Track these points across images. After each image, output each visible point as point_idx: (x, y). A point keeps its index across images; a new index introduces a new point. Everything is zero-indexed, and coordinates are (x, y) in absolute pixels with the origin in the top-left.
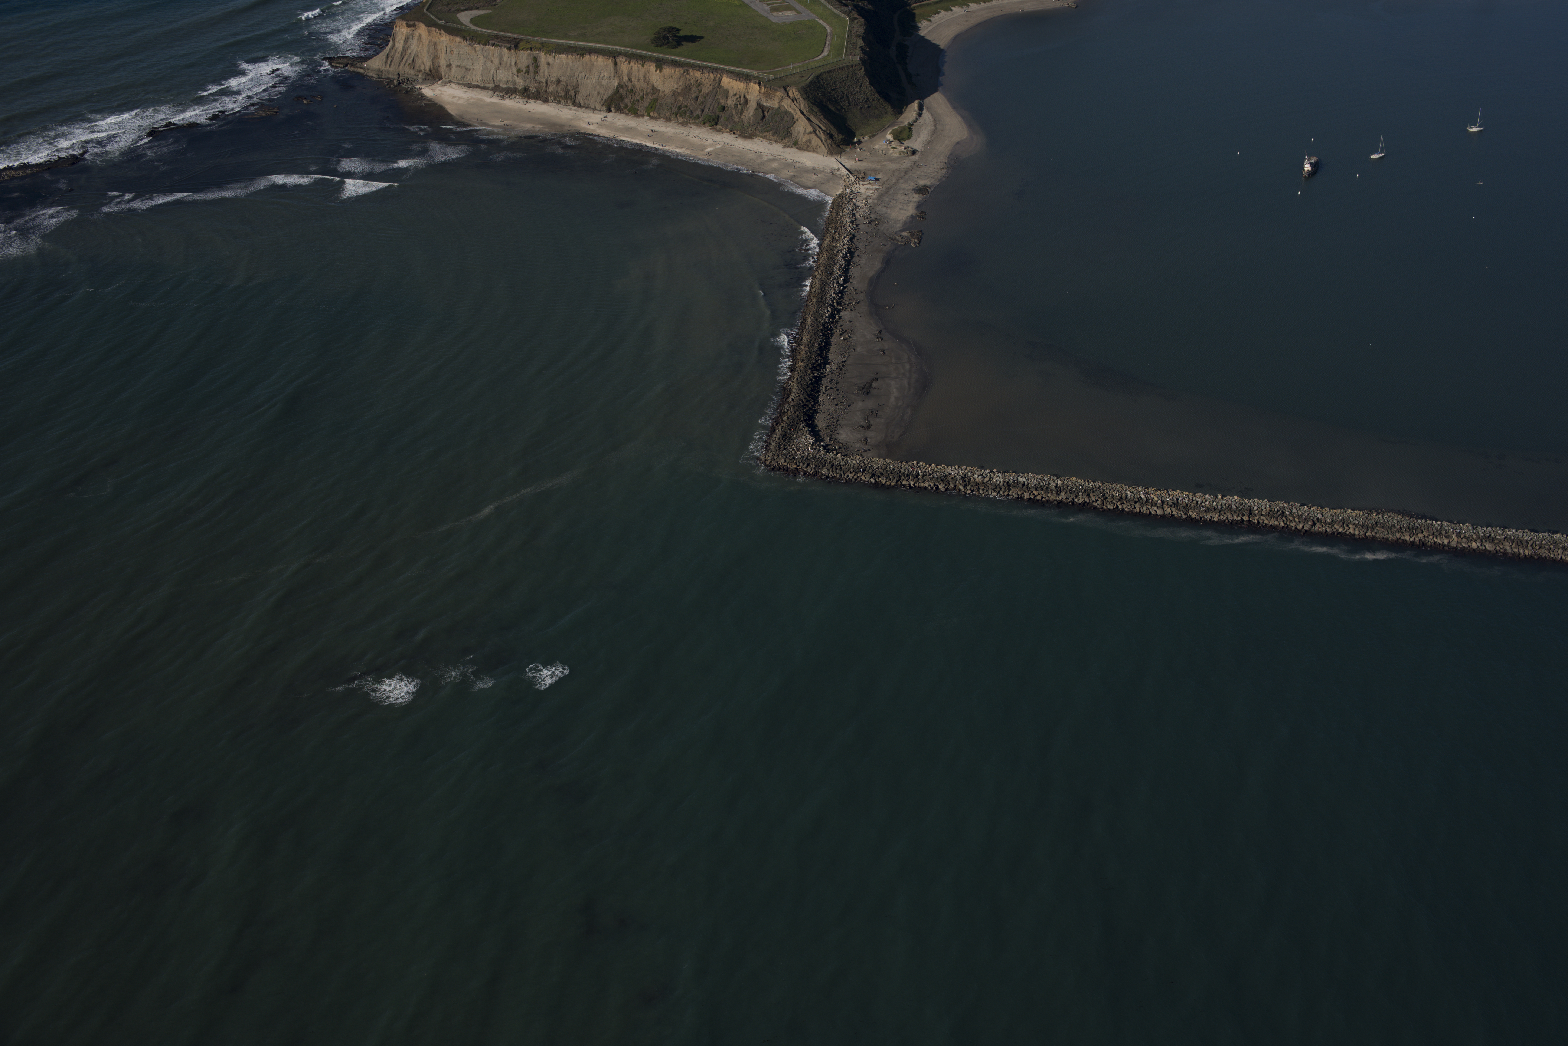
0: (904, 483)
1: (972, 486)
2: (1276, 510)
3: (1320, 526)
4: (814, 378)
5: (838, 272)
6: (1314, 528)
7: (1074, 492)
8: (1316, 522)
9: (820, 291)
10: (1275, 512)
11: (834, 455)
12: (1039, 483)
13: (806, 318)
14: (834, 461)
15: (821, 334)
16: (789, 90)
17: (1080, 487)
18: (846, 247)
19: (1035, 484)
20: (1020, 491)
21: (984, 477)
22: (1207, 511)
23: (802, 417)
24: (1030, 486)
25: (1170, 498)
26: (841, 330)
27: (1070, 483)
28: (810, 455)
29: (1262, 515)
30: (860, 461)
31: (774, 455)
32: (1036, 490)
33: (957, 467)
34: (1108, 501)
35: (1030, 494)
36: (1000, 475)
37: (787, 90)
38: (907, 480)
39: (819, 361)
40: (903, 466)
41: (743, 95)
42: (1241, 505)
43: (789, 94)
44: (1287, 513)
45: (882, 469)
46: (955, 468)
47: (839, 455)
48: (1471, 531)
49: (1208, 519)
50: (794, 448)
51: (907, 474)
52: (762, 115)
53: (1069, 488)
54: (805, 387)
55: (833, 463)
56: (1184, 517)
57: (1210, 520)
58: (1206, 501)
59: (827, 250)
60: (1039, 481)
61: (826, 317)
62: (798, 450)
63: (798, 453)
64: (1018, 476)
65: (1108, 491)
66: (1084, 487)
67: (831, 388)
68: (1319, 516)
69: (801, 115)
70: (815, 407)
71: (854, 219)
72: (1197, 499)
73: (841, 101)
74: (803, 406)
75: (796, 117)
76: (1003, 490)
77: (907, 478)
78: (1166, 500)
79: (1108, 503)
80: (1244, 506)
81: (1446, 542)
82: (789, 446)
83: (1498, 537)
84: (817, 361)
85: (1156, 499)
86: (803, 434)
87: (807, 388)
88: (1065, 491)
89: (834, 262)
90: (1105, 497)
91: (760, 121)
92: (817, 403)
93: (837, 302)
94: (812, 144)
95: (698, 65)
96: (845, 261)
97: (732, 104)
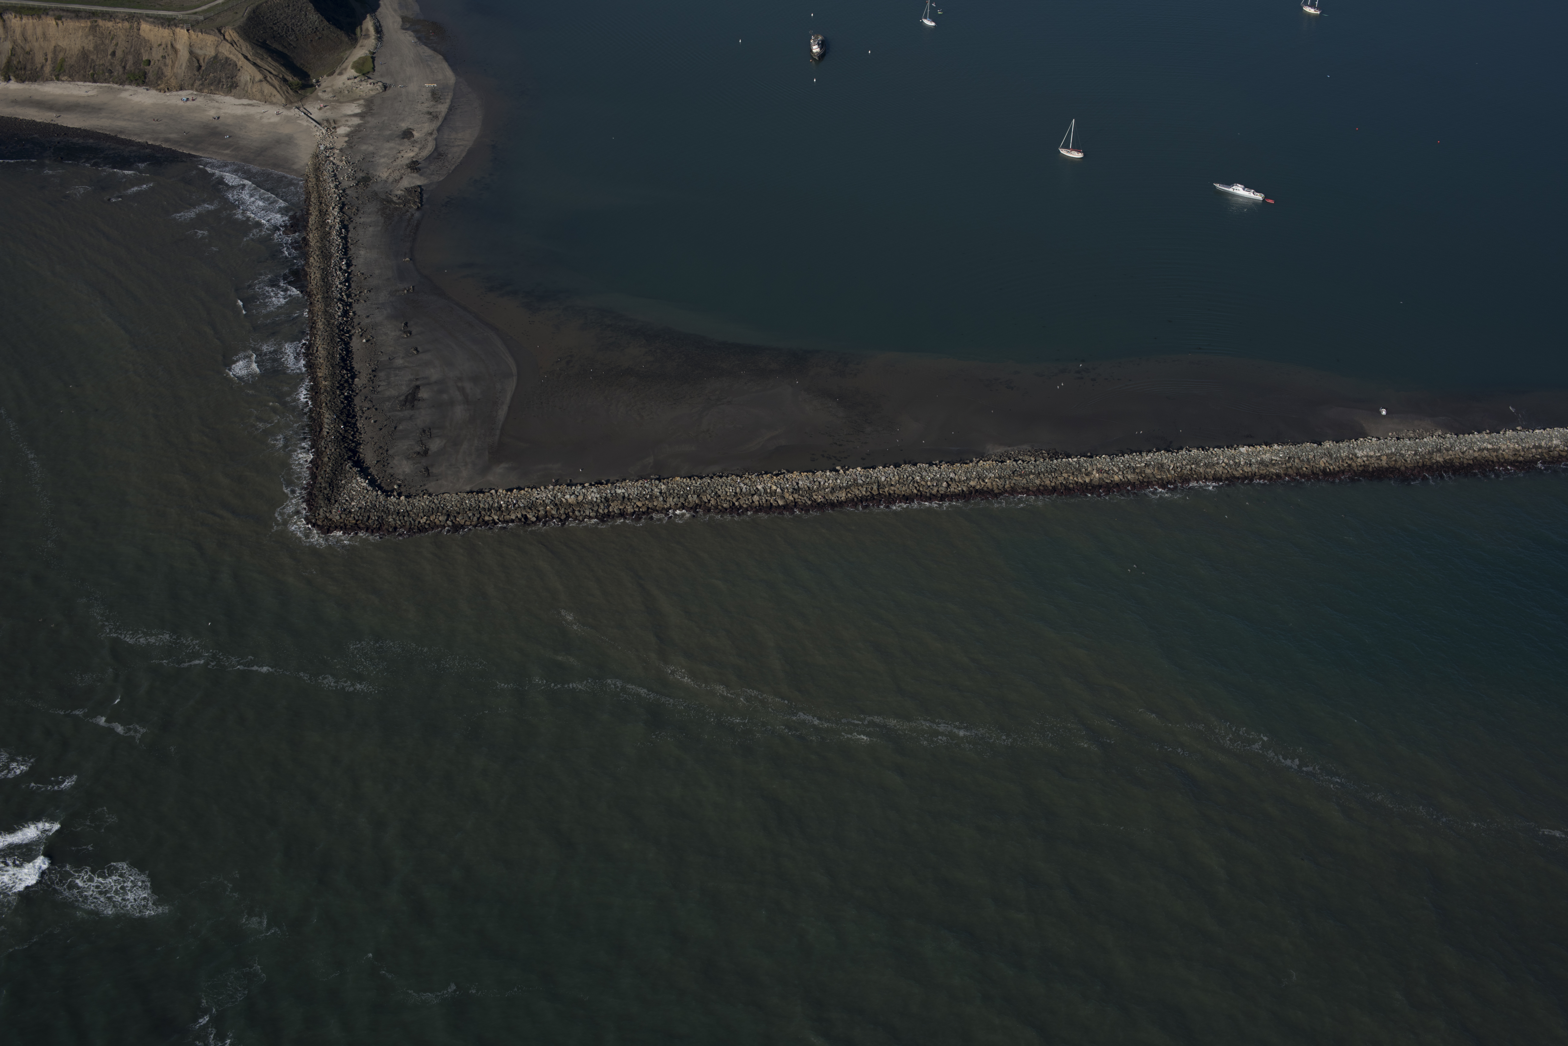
0: (487, 518)
1: (565, 509)
2: (905, 476)
3: (956, 487)
4: (346, 400)
5: (338, 254)
6: (949, 490)
7: (683, 495)
8: (950, 483)
9: (322, 284)
10: (905, 480)
11: (397, 499)
12: (641, 492)
13: (315, 320)
14: (398, 507)
15: (339, 340)
16: (225, 32)
17: (688, 489)
18: (338, 221)
19: (636, 493)
20: (621, 504)
21: (577, 496)
22: (833, 491)
23: (345, 454)
24: (631, 497)
25: (789, 483)
26: (360, 330)
27: (675, 486)
28: (369, 504)
29: (892, 485)
30: (430, 502)
31: (326, 512)
32: (639, 500)
33: (542, 488)
34: (722, 500)
35: (633, 506)
36: (594, 489)
37: (222, 32)
38: (490, 516)
39: (346, 376)
40: (480, 499)
41: (170, 43)
42: (867, 478)
43: (226, 37)
44: (918, 478)
45: (457, 507)
46: (541, 490)
47: (402, 498)
48: (1110, 464)
49: (836, 501)
50: (347, 498)
51: (488, 508)
52: (197, 65)
53: (676, 491)
54: (338, 414)
55: (399, 510)
56: (809, 502)
57: (837, 500)
58: (829, 480)
59: (317, 228)
60: (641, 489)
61: (339, 316)
62: (352, 500)
63: (353, 504)
64: (616, 488)
65: (720, 488)
66: (692, 488)
67: (368, 409)
68: (952, 475)
69: (245, 60)
70: (356, 438)
71: (338, 183)
72: (819, 480)
73: (287, 36)
74: (342, 439)
75: (239, 64)
76: (602, 506)
77: (488, 514)
78: (785, 487)
79: (723, 502)
80: (871, 478)
81: (1087, 480)
82: (340, 496)
83: (1139, 465)
84: (343, 377)
85: (774, 487)
86: (353, 477)
87: (341, 414)
88: (672, 496)
89: (329, 242)
90: (717, 495)
91: (197, 73)
92: (357, 431)
93: (346, 294)
94: (265, 94)
95: (107, 13)
96: (341, 238)
97: (159, 57)
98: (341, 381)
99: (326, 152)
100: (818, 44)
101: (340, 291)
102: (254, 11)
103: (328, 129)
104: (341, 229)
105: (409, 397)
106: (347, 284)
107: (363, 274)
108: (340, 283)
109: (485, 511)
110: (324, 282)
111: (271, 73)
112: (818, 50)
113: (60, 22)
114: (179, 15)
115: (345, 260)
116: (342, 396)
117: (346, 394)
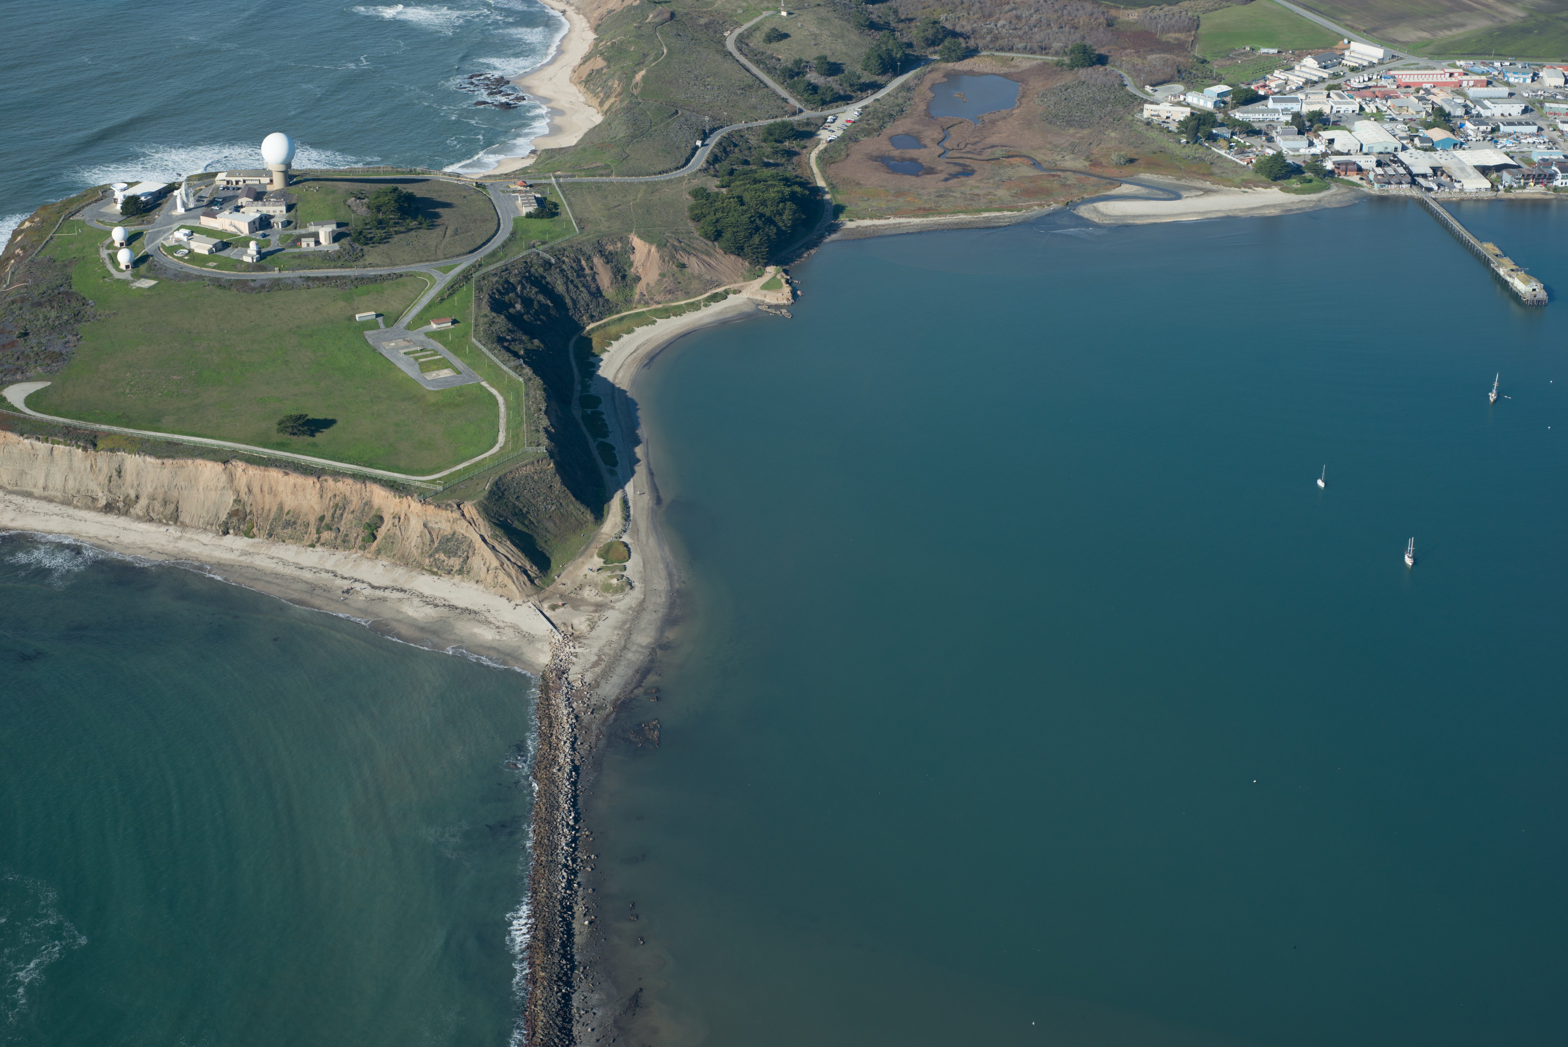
15: (560, 917)
16: (464, 507)
37: (461, 506)
39: (565, 966)
41: (403, 516)
43: (465, 512)
52: (429, 539)
54: (553, 1016)
67: (586, 1012)
73: (528, 514)
75: (476, 545)
84: (562, 968)
91: (428, 550)
93: (572, 860)
94: (499, 583)
98: (559, 973)
99: (561, 667)
101: (565, 855)
102: (496, 484)
103: (565, 636)
105: (632, 1003)
106: (573, 845)
107: (591, 833)
108: (566, 844)
110: (549, 840)
111: (509, 560)
113: (287, 477)
114: (416, 480)
116: (559, 994)
117: (564, 991)
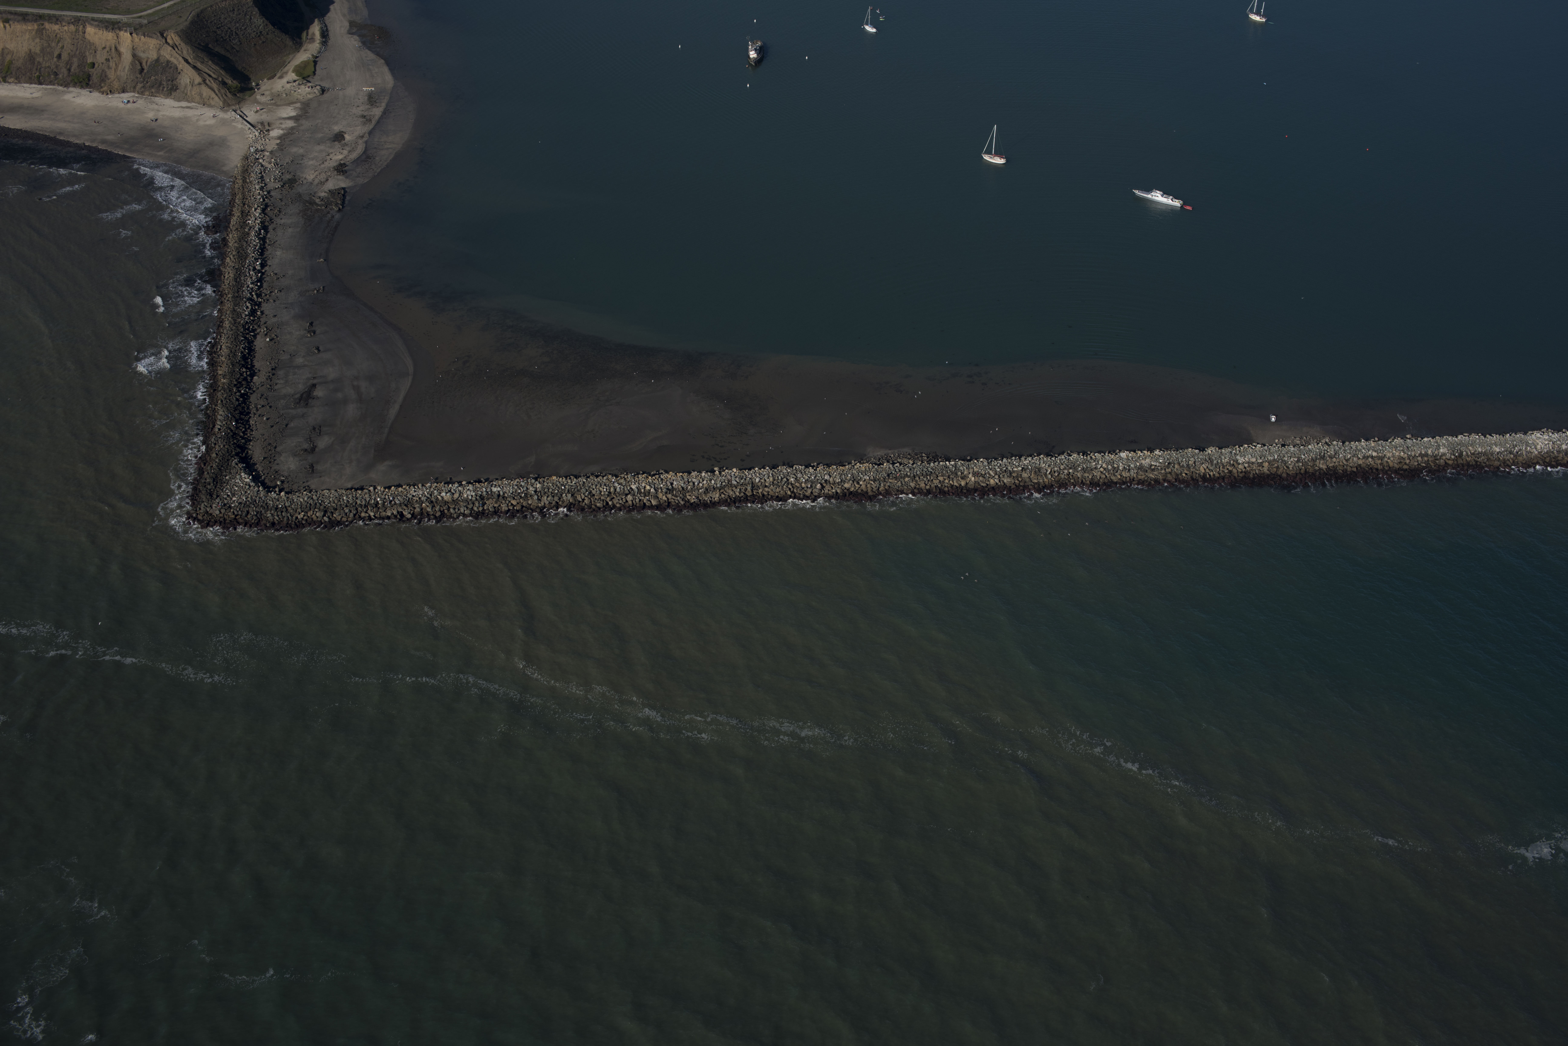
0: (363, 515)
1: (441, 506)
2: (780, 478)
3: (830, 489)
4: (241, 397)
5: (253, 255)
6: (823, 491)
7: (557, 494)
8: (824, 485)
9: (234, 283)
10: (779, 481)
11: (277, 494)
12: (516, 491)
13: (223, 319)
14: (277, 503)
15: (243, 338)
16: (167, 35)
17: (563, 488)
18: (259, 222)
19: (511, 492)
20: (496, 503)
21: (453, 494)
22: (706, 492)
23: (233, 450)
24: (506, 495)
25: (664, 483)
26: (265, 329)
27: (551, 485)
28: (249, 499)
29: (766, 486)
30: (308, 498)
31: (206, 506)
32: (514, 499)
33: (420, 486)
34: (596, 499)
35: (508, 505)
36: (470, 487)
37: (165, 35)
38: (366, 512)
39: (245, 374)
40: (358, 495)
41: (114, 46)
42: (742, 479)
43: (168, 40)
44: (792, 479)
45: (334, 503)
46: (418, 488)
47: (283, 494)
48: (987, 467)
49: (709, 502)
50: (229, 494)
51: (365, 505)
52: (140, 67)
53: (550, 490)
54: (231, 411)
55: (277, 506)
56: (682, 503)
57: (711, 501)
58: (703, 481)
59: (237, 229)
60: (516, 487)
61: (246, 315)
62: (234, 495)
63: (234, 499)
64: (492, 486)
65: (594, 487)
66: (567, 487)
67: (263, 406)
68: (827, 477)
69: (185, 63)
70: (247, 434)
71: (263, 185)
72: (694, 480)
73: (230, 40)
74: (232, 436)
75: (180, 67)
76: (477, 504)
77: (365, 510)
78: (659, 487)
79: (596, 501)
80: (745, 479)
81: (963, 483)
82: (223, 491)
83: (1016, 469)
84: (242, 375)
85: (648, 487)
86: (237, 473)
87: (235, 411)
88: (547, 495)
89: (247, 242)
90: (591, 494)
91: (139, 76)
92: (249, 428)
93: (256, 294)
94: (204, 96)
95: (54, 16)
96: (260, 239)
97: (103, 60)
98: (239, 379)
99: (256, 154)
100: (756, 50)
101: (251, 291)
102: (198, 15)
103: (261, 131)
104: (260, 230)
105: (304, 395)
106: (259, 284)
107: (276, 274)
108: (252, 283)
109: (361, 507)
110: (236, 281)
111: (210, 76)
112: (755, 56)
113: (7, 25)
114: (124, 18)
115: (260, 261)
116: (238, 394)
117: (242, 391)
